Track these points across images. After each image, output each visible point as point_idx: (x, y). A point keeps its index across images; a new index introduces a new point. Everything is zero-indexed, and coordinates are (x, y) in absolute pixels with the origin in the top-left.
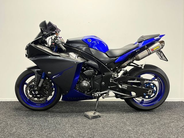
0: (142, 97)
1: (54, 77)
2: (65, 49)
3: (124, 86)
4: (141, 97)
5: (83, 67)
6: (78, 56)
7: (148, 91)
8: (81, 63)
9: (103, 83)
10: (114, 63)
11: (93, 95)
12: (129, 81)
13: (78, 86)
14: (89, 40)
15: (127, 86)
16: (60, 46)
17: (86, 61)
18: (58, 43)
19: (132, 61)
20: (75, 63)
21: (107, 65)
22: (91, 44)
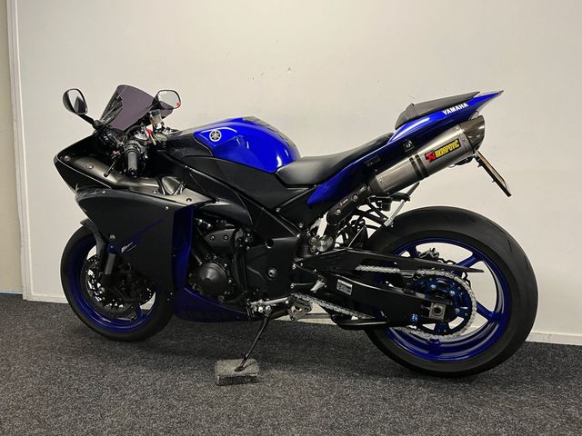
0: (415, 327)
1: (123, 250)
3: (343, 282)
4: (411, 326)
5: (201, 221)
6: (186, 187)
7: (430, 306)
9: (272, 271)
12: (358, 268)
13: (192, 277)
14: (215, 135)
15: (351, 286)
17: (208, 202)
19: (356, 198)
20: (167, 208)
21: (280, 212)
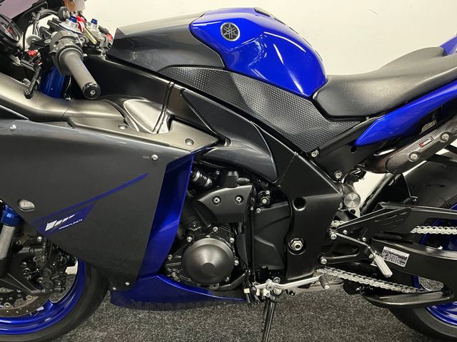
1: (50, 226)
2: (93, 82)
3: (392, 250)
5: (198, 175)
6: (172, 118)
8: (187, 156)
10: (353, 146)
11: (247, 291)
12: (415, 230)
13: (174, 260)
14: (230, 31)
15: (407, 255)
16: (65, 67)
18: (55, 49)
19: (446, 137)
20: (155, 157)
21: (318, 156)
22: (236, 55)
